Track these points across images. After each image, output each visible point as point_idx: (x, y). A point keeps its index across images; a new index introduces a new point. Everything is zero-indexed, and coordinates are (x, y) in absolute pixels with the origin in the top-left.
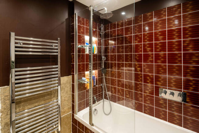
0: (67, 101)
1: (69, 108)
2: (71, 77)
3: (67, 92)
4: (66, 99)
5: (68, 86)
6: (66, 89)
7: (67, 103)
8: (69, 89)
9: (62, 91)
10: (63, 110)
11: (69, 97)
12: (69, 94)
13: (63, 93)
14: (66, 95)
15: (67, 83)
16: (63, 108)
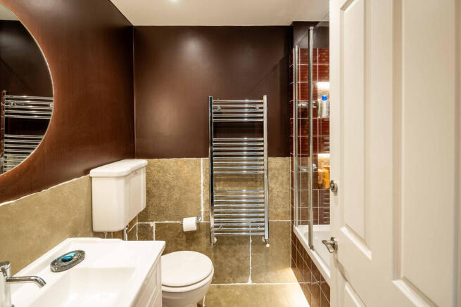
0: (282, 198)
1: (286, 212)
2: (288, 159)
3: (282, 184)
4: (281, 195)
5: (283, 174)
6: (280, 178)
7: (283, 203)
8: (286, 180)
9: (274, 181)
10: (274, 212)
11: (287, 193)
12: (286, 189)
13: (275, 183)
14: (281, 189)
15: (282, 168)
16: (275, 209)
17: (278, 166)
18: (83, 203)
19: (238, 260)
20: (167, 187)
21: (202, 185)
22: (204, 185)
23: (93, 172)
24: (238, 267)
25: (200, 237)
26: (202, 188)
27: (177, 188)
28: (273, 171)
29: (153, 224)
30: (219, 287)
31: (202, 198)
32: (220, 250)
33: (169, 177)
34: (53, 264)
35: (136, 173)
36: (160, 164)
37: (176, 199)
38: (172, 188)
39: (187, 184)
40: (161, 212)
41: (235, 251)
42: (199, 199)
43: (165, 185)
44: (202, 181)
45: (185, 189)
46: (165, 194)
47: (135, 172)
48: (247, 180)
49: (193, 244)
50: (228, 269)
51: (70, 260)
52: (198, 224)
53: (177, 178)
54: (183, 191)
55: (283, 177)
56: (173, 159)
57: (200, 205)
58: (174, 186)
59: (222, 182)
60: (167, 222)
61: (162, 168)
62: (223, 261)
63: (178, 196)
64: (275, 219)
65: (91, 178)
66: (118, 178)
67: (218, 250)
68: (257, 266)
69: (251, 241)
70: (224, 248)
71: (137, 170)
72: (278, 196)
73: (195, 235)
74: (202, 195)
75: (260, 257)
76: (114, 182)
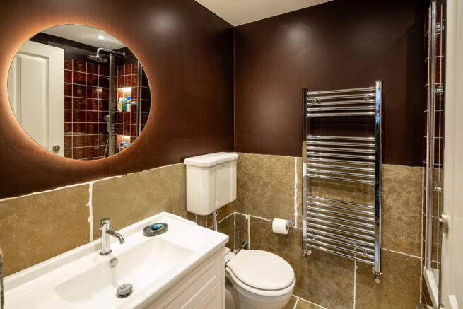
3: (407, 204)
4: (405, 218)
6: (404, 194)
7: (409, 231)
8: (415, 200)
9: (394, 197)
10: (393, 239)
11: (415, 217)
12: (414, 211)
13: (395, 200)
14: (405, 210)
15: (408, 182)
16: (395, 236)
17: (400, 177)
18: (177, 185)
19: (338, 284)
20: (261, 183)
21: (295, 187)
22: (298, 187)
23: (187, 161)
24: (337, 292)
25: (293, 243)
26: (296, 190)
27: (270, 186)
28: (392, 184)
29: (248, 217)
30: (312, 306)
31: (295, 201)
32: (316, 265)
33: (263, 173)
34: (145, 229)
35: (224, 166)
36: (254, 158)
37: (269, 196)
38: (265, 185)
39: (280, 183)
40: (255, 208)
41: (334, 272)
42: (293, 201)
43: (258, 181)
44: (296, 182)
45: (278, 188)
46: (259, 190)
47: (223, 164)
48: (352, 190)
49: (286, 248)
50: (324, 290)
51: (156, 229)
52: (290, 229)
53: (270, 175)
54: (276, 190)
55: (409, 193)
56: (267, 155)
57: (294, 209)
58: (268, 183)
59: (319, 188)
60: (260, 218)
61: (256, 163)
62: (318, 278)
63: (270, 194)
64: (393, 249)
65: (185, 165)
66: (204, 168)
67: (313, 264)
68: (365, 301)
69: (356, 267)
70: (320, 264)
71: (225, 162)
72: (399, 219)
73: (288, 240)
74: (295, 198)
75: (369, 292)
76: (200, 171)
